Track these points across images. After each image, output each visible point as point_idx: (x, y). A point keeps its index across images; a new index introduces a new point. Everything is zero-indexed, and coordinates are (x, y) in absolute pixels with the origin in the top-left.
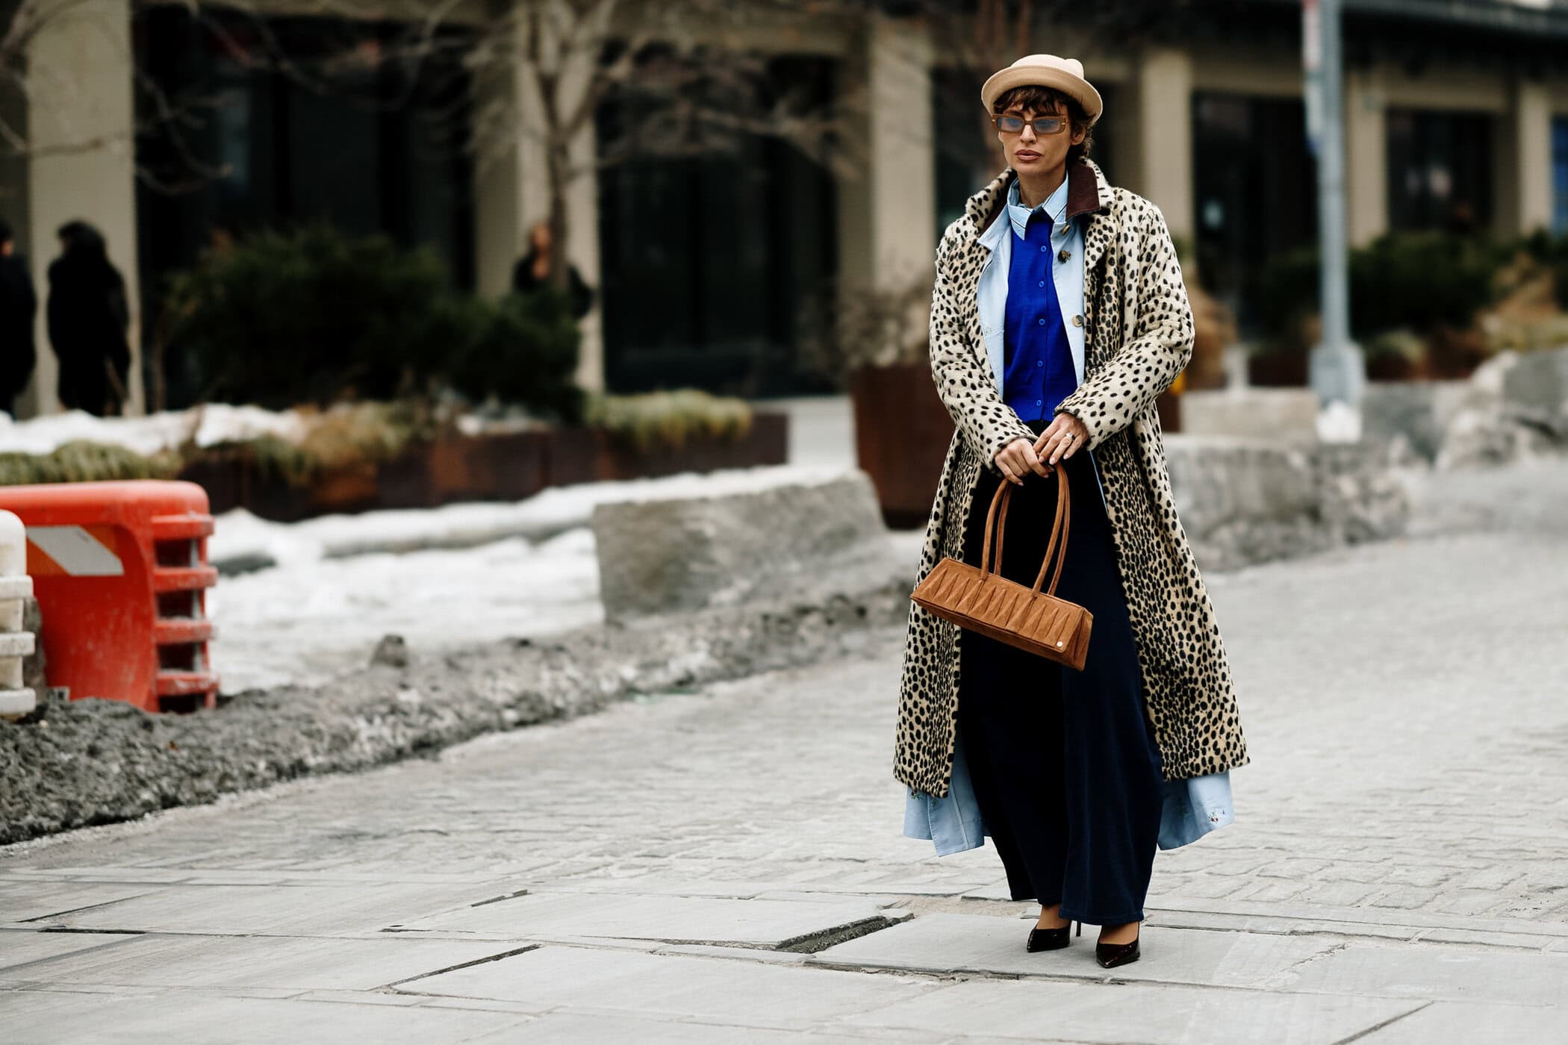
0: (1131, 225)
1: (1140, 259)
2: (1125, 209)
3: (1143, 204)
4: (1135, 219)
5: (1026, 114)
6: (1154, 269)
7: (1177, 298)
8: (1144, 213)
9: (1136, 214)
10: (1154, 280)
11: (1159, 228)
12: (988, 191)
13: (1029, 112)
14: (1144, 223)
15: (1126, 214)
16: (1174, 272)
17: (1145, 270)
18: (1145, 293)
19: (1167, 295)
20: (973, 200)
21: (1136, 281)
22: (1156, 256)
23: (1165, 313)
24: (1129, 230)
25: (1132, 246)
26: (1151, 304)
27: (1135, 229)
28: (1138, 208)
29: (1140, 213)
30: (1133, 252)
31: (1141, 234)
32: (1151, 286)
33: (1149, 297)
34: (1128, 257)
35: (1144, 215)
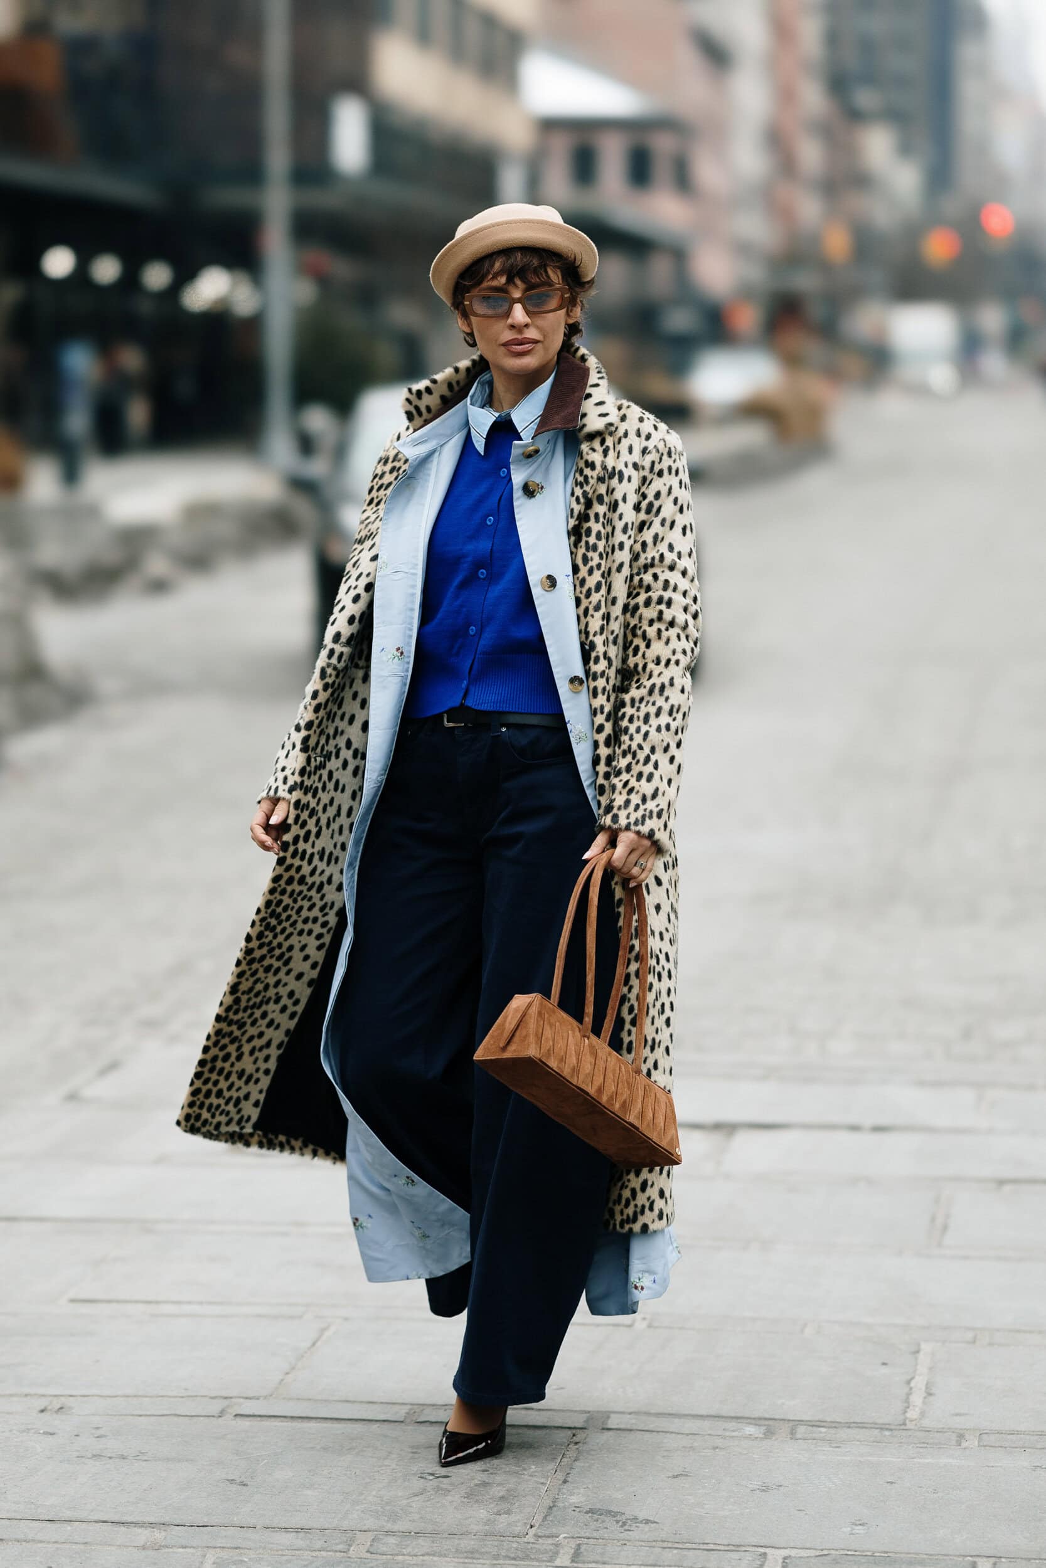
0: (631, 459)
1: (637, 508)
2: (626, 435)
3: (652, 431)
4: (637, 450)
5: (511, 289)
6: (656, 527)
7: (684, 573)
8: (650, 444)
9: (638, 444)
10: (655, 544)
11: (670, 468)
12: (434, 382)
13: (516, 286)
14: (648, 459)
15: (625, 443)
16: (684, 533)
17: (642, 526)
18: (642, 561)
19: (672, 568)
20: (410, 390)
21: (630, 537)
22: (660, 507)
23: (667, 595)
24: (626, 466)
25: (626, 490)
26: (648, 578)
27: (635, 466)
28: (643, 436)
29: (645, 443)
30: (628, 497)
31: (642, 473)
32: (651, 553)
33: (646, 568)
34: (621, 503)
35: (651, 447)
